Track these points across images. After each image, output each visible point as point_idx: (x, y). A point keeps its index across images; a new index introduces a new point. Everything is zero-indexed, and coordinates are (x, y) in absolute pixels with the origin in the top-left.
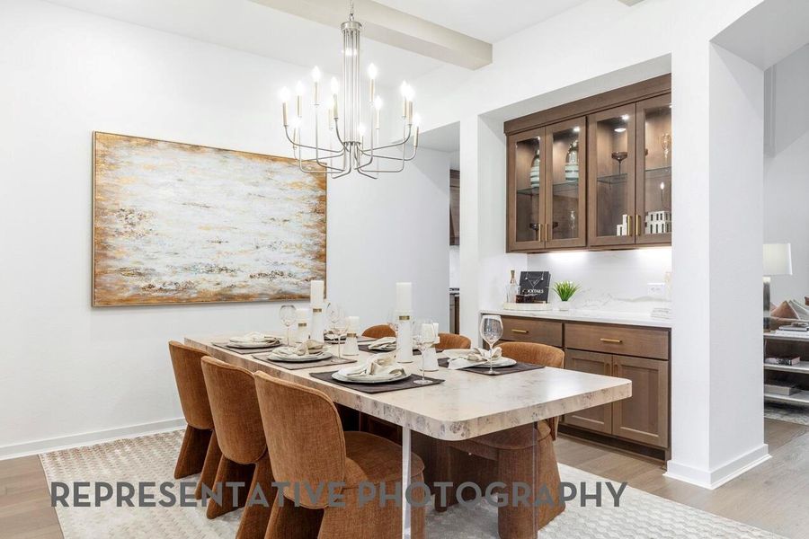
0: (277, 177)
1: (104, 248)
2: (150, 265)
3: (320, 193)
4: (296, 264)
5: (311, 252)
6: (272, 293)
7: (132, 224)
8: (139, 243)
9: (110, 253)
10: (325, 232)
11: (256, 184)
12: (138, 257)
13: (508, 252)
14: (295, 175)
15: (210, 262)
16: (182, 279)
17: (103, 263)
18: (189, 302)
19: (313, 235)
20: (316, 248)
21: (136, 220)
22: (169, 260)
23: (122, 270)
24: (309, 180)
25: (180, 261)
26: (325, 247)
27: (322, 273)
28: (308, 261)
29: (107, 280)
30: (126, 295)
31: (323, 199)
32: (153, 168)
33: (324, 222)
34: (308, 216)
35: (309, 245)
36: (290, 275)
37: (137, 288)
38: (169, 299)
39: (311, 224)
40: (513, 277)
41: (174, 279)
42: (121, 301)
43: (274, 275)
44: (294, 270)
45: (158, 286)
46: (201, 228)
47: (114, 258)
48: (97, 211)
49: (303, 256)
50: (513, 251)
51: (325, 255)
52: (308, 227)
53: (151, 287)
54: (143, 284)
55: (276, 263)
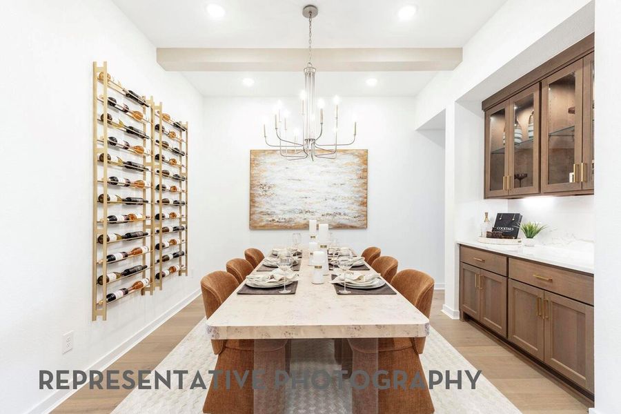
0: (337, 161)
1: (254, 202)
2: (273, 210)
3: (363, 167)
4: (348, 208)
5: (358, 202)
6: (334, 224)
7: (266, 191)
8: (268, 200)
9: (256, 205)
10: (367, 190)
11: (325, 166)
12: (267, 206)
13: (485, 198)
14: (349, 159)
15: (301, 208)
16: (287, 216)
17: (253, 209)
18: (291, 228)
19: (359, 192)
20: (361, 199)
21: (267, 189)
22: (281, 207)
23: (261, 212)
24: (357, 160)
25: (287, 208)
26: (366, 198)
27: (365, 213)
28: (356, 207)
29: (255, 217)
30: (263, 224)
31: (365, 171)
32: (274, 164)
33: (366, 184)
34: (355, 181)
35: (355, 197)
36: (345, 214)
37: (267, 221)
38: (281, 226)
39: (357, 185)
40: (487, 217)
41: (284, 217)
42: (260, 227)
43: (335, 214)
44: (347, 211)
45: (276, 220)
46: (297, 191)
47: (257, 207)
48: (252, 186)
49: (353, 204)
50: (488, 198)
51: (366, 203)
52: (356, 187)
53: (273, 220)
54: (270, 219)
55: (336, 208)
